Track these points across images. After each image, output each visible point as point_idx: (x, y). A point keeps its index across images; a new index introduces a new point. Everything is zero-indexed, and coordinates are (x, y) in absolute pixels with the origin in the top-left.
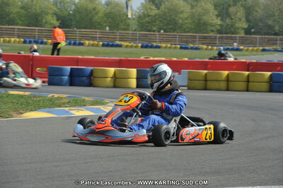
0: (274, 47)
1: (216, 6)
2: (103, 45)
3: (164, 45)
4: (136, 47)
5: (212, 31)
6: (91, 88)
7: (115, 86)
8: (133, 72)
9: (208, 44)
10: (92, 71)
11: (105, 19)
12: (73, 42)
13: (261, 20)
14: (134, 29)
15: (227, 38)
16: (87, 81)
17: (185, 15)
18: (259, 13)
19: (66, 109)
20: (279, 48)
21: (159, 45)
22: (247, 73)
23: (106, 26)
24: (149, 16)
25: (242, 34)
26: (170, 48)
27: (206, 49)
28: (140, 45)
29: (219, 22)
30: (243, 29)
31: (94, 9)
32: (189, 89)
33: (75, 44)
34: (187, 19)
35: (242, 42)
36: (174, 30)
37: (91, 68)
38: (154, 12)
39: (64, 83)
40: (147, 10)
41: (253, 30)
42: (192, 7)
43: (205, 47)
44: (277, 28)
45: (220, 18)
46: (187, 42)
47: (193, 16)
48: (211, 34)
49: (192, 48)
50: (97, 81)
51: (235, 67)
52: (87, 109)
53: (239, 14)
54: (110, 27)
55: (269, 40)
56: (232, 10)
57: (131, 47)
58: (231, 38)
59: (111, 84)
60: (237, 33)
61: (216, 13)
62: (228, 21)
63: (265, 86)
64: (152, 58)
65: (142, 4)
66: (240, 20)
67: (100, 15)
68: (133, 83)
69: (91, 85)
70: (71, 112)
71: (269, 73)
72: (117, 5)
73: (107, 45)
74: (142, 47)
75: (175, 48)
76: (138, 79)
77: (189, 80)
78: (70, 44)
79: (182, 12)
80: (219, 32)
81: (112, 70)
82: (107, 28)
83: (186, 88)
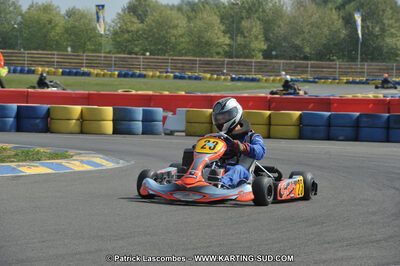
0: (304, 76)
1: (222, 19)
2: (63, 73)
3: (151, 74)
4: (111, 76)
5: (218, 53)
6: (49, 135)
7: (82, 132)
8: (109, 111)
9: (212, 72)
10: (49, 110)
11: (66, 36)
12: (19, 68)
13: (285, 39)
14: (107, 50)
15: (239, 63)
16: (41, 125)
17: (180, 31)
18: (282, 29)
19: (13, 165)
20: (311, 78)
21: (144, 73)
22: (268, 112)
23: (67, 46)
24: (128, 32)
25: (260, 58)
26: (159, 77)
27: (210, 79)
28: (117, 73)
29: (227, 41)
30: (261, 51)
31: (50, 22)
32: (187, 135)
33: (22, 72)
34: (181, 36)
35: (261, 68)
36: (164, 52)
37: (46, 106)
38: (136, 25)
39: (8, 127)
40: (126, 24)
41: (274, 53)
42: (190, 19)
43: (208, 76)
44: (307, 50)
45: (229, 35)
46: (183, 69)
47: (190, 32)
48: (216, 58)
49: (190, 78)
50: (55, 125)
51: (251, 104)
52: (44, 165)
53: (254, 30)
54: (72, 47)
55: (297, 67)
56: (245, 24)
57: (104, 75)
58: (245, 64)
59: (77, 129)
60: (253, 57)
61: (223, 28)
62: (240, 39)
63: (293, 131)
64: (134, 92)
65: (119, 14)
66: (256, 38)
67: (58, 30)
68: (109, 126)
69: (47, 130)
70: (20, 169)
71: (298, 113)
72: (83, 16)
73: (69, 74)
74: (120, 75)
75: (166, 77)
76: (115, 121)
77: (188, 122)
78: (15, 71)
79: (176, 27)
80: (228, 55)
81: (77, 109)
82: (69, 49)
83: (184, 134)
